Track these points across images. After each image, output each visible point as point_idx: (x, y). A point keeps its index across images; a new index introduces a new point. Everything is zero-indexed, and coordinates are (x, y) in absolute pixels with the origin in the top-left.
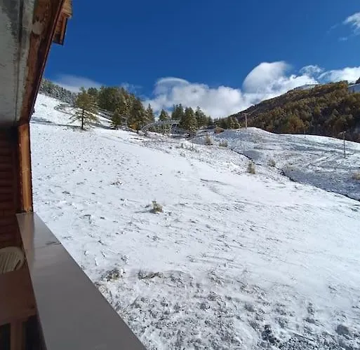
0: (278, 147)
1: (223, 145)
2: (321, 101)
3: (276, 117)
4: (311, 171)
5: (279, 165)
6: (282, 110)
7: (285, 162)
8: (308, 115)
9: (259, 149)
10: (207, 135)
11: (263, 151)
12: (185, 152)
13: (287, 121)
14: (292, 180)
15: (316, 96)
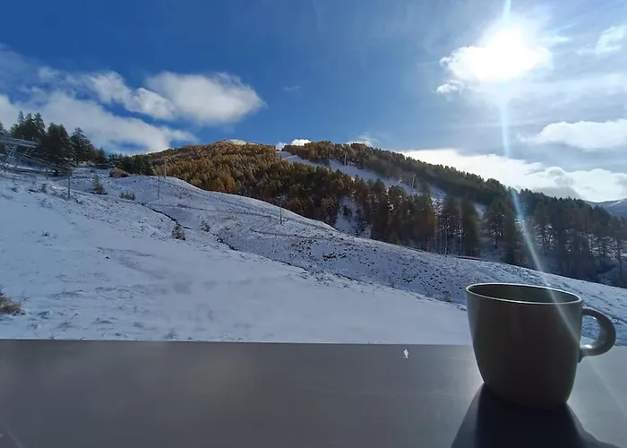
0: (211, 208)
1: (127, 197)
2: (253, 162)
3: (204, 170)
4: (252, 237)
5: (214, 229)
6: (211, 163)
7: (221, 227)
8: (239, 173)
9: (185, 207)
10: (97, 178)
11: (191, 211)
12: (52, 200)
13: (217, 177)
14: (233, 248)
15: (247, 154)
